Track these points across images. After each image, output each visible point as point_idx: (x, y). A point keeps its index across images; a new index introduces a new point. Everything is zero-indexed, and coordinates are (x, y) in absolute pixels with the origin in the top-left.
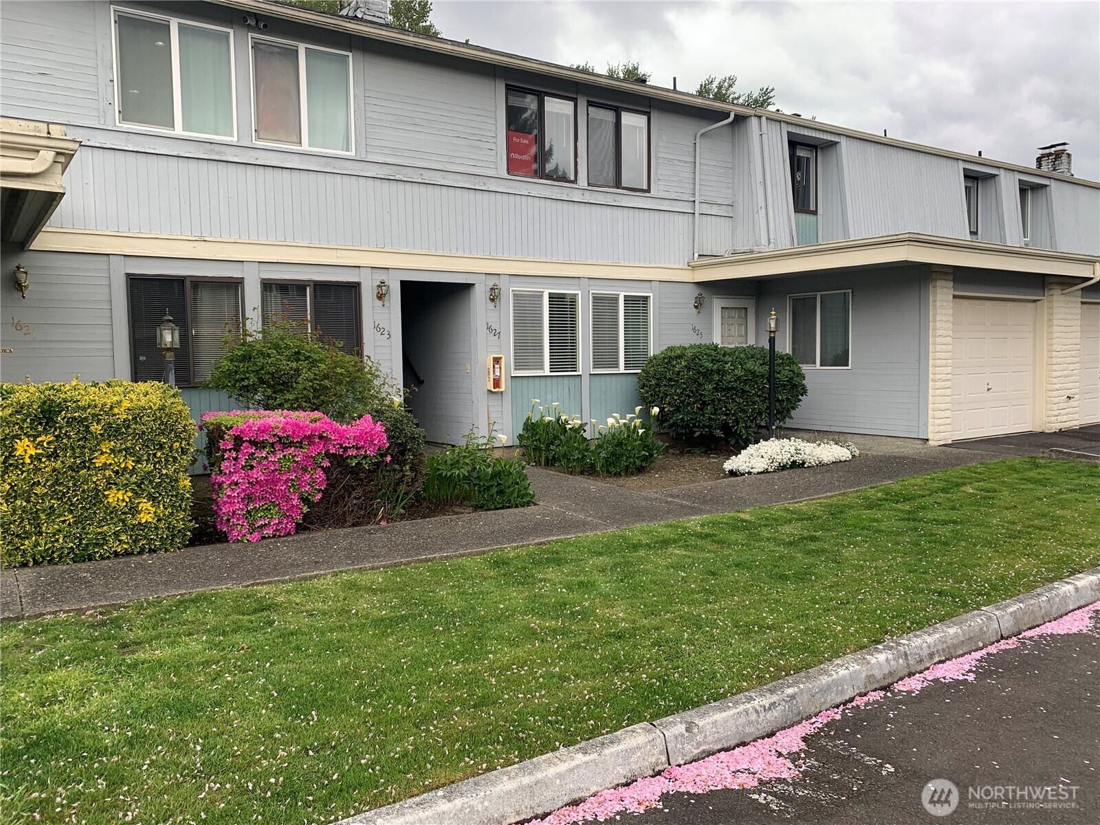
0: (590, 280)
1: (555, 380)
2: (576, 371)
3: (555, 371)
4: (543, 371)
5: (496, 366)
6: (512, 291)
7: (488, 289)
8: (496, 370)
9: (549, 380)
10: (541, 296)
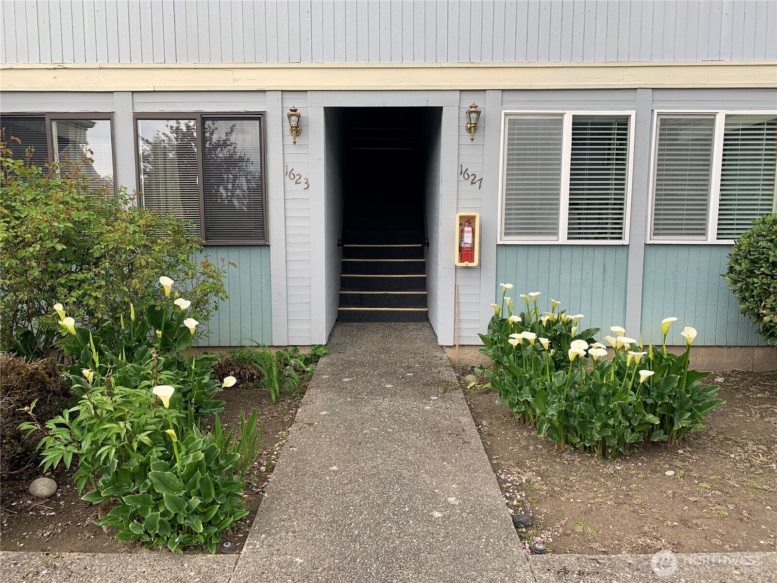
0: (657, 93)
1: (577, 253)
2: (620, 238)
3: (579, 238)
4: (555, 238)
5: (466, 229)
6: (506, 115)
7: (464, 115)
8: (465, 235)
9: (566, 252)
10: (560, 122)
